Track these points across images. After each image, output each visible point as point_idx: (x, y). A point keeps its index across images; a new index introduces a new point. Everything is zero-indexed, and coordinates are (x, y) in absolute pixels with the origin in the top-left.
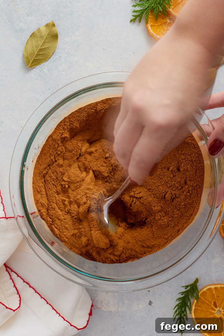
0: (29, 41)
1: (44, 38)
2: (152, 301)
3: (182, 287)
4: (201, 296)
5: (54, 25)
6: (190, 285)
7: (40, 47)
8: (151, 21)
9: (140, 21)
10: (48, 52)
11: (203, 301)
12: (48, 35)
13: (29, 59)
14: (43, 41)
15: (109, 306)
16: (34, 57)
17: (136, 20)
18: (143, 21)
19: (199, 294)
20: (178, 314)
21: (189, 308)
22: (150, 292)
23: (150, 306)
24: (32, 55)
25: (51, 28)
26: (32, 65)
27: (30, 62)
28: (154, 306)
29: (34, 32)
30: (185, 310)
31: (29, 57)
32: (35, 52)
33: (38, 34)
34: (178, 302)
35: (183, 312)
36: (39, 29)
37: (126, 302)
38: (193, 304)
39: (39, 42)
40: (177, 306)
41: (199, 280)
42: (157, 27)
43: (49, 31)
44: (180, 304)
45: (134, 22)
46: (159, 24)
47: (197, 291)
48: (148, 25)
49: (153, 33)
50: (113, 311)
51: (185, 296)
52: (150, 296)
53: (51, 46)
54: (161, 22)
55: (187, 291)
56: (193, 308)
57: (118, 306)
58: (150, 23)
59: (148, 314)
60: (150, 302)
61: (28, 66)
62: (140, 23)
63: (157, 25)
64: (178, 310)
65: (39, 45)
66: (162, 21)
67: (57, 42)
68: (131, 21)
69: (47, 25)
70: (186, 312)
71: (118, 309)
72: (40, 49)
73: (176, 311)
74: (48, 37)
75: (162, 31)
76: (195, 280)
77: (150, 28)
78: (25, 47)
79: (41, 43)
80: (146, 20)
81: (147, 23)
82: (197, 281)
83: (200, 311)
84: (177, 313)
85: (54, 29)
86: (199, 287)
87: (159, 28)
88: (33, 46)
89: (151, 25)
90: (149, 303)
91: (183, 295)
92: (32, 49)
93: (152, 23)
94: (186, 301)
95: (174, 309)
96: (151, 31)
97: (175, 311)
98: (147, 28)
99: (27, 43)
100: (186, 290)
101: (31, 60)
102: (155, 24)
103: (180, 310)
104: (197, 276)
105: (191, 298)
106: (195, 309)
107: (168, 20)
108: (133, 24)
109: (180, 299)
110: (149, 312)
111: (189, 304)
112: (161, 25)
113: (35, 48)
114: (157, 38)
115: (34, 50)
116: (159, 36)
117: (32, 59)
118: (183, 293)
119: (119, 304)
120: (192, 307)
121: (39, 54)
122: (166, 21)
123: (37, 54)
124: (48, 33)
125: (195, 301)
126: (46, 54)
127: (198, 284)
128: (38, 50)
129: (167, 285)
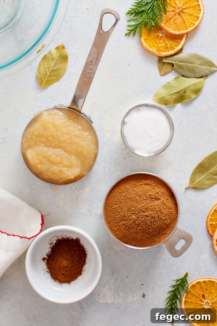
0: (42, 64)
1: (55, 60)
2: (145, 293)
3: (173, 281)
4: (190, 289)
5: (63, 47)
6: (181, 279)
7: (52, 68)
8: (144, 35)
9: (134, 35)
10: (59, 73)
11: (193, 294)
12: (59, 57)
13: (42, 80)
14: (54, 63)
15: (105, 298)
16: (47, 78)
17: (130, 34)
18: (137, 35)
19: (189, 288)
20: (169, 306)
21: (179, 300)
22: (144, 285)
23: (144, 298)
24: (45, 76)
25: (61, 50)
26: (45, 85)
27: (43, 83)
28: (147, 299)
29: (45, 55)
30: (176, 302)
31: (42, 78)
32: (48, 73)
33: (50, 57)
34: (169, 295)
35: (174, 304)
36: (50, 52)
37: (121, 294)
38: (183, 296)
39: (51, 64)
40: (169, 299)
41: (188, 274)
42: (150, 40)
43: (60, 53)
44: (171, 297)
45: (128, 36)
46: (152, 38)
47: (187, 284)
48: (142, 38)
49: (146, 46)
50: (109, 303)
51: (176, 289)
52: (143, 289)
53: (62, 67)
54: (154, 36)
55: (178, 285)
56: (184, 300)
57: (114, 298)
58: (143, 37)
59: (142, 306)
60: (144, 294)
61: (41, 86)
62: (135, 37)
63: (149, 38)
64: (169, 302)
65: (51, 67)
66: (155, 34)
67: (68, 63)
68: (126, 35)
69: (57, 48)
70: (177, 304)
71: (113, 301)
72: (52, 70)
73: (168, 303)
74: (59, 58)
75: (155, 44)
76: (185, 274)
77: (143, 41)
78: (38, 69)
79: (52, 65)
80: (140, 34)
81: (141, 37)
82: (186, 275)
83: (189, 303)
84: (169, 304)
85: (64, 51)
86: (189, 281)
87: (152, 41)
88: (45, 67)
89: (144, 39)
90: (143, 296)
91: (174, 289)
92: (45, 70)
93: (145, 37)
94: (176, 294)
95: (165, 301)
96: (145, 44)
97: (166, 303)
98: (141, 42)
99: (40, 65)
100: (177, 283)
101: (44, 81)
102: (148, 38)
103: (171, 302)
104: (187, 271)
105: (181, 291)
106: (185, 301)
107: (160, 34)
108: (128, 37)
109: (171, 291)
110: (143, 304)
111: (179, 297)
112: (153, 38)
113: (47, 69)
114: (150, 51)
115: (46, 71)
116: (152, 49)
117: (45, 79)
118: (174, 286)
119: (115, 297)
120: (182, 299)
121: (51, 75)
122: (158, 35)
123: (49, 75)
124: (58, 55)
125: (185, 294)
126: (58, 75)
127: (188, 278)
128: (50, 71)
129: (159, 279)
